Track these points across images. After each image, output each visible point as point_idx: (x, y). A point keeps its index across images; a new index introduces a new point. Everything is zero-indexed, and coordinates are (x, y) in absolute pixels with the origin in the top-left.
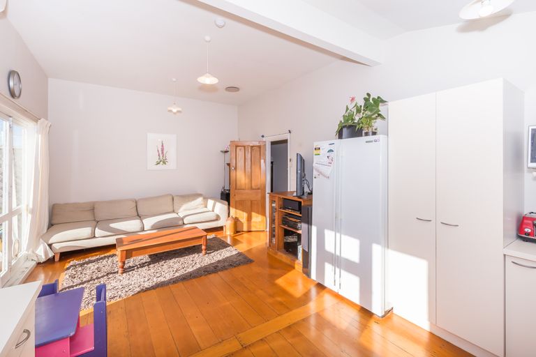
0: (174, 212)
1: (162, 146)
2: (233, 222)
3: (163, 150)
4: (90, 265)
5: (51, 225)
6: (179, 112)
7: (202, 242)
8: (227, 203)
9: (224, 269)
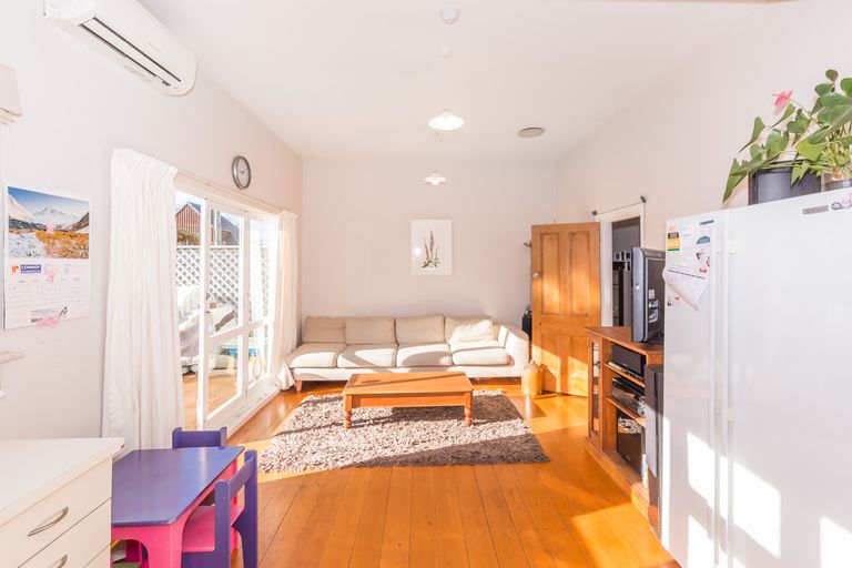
0: (444, 342)
1: (432, 238)
2: (536, 371)
3: (432, 244)
4: (324, 405)
5: (300, 343)
6: (441, 183)
7: (464, 402)
8: (527, 336)
9: (489, 461)
